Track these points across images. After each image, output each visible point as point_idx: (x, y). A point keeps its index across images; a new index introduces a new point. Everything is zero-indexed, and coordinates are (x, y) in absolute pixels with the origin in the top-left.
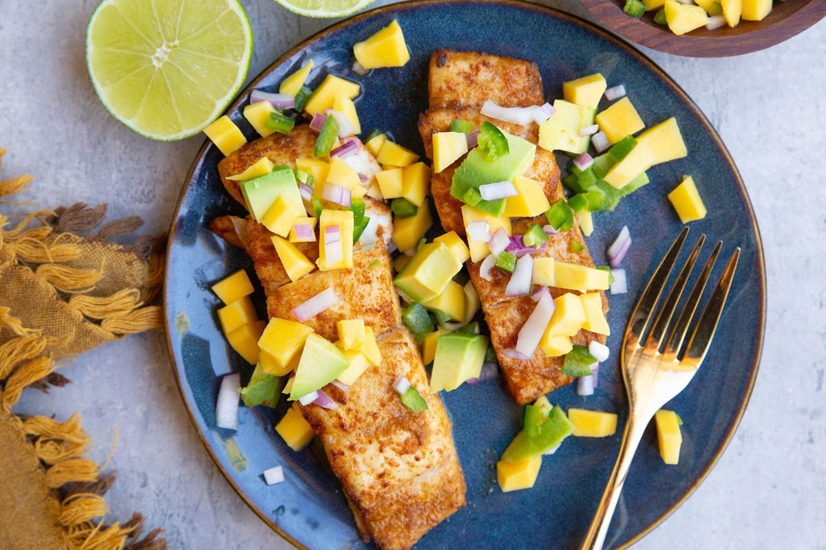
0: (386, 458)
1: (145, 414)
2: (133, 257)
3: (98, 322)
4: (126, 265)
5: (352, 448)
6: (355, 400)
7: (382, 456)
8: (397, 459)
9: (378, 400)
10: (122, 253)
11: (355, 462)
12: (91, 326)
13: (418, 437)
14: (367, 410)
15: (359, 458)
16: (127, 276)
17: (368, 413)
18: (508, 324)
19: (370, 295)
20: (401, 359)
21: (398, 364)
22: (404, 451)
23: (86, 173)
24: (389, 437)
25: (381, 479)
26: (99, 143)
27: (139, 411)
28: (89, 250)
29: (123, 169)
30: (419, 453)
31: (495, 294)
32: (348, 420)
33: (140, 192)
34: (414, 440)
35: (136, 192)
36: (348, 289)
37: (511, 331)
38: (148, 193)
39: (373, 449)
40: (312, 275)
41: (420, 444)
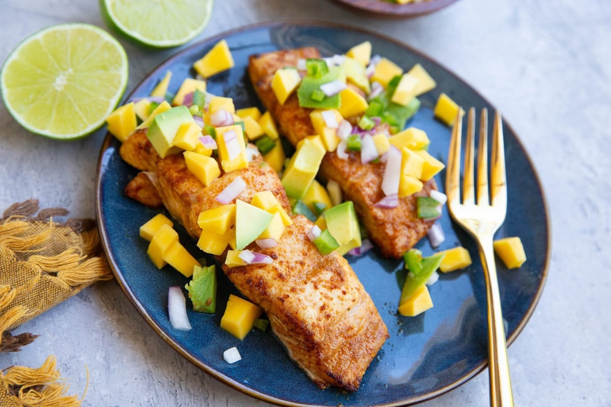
0: (321, 293)
1: (105, 358)
2: (69, 230)
3: (54, 274)
4: (64, 237)
5: (293, 290)
6: (283, 254)
7: (318, 292)
8: (330, 294)
9: (300, 251)
10: (59, 228)
11: (299, 300)
12: (50, 277)
13: (339, 274)
14: (295, 260)
15: (301, 296)
16: (67, 245)
17: (296, 262)
18: (371, 184)
19: (267, 182)
20: (305, 223)
21: (305, 226)
22: (333, 287)
23: (12, 197)
24: (318, 277)
25: (324, 311)
26: (17, 175)
27: (99, 357)
28: (33, 229)
29: (41, 188)
30: (343, 288)
31: (354, 169)
32: (282, 270)
33: (58, 201)
34: (337, 278)
35: (55, 201)
36: (250, 180)
37: (375, 189)
38: (65, 200)
39: (309, 287)
40: (220, 178)
41: (342, 280)
